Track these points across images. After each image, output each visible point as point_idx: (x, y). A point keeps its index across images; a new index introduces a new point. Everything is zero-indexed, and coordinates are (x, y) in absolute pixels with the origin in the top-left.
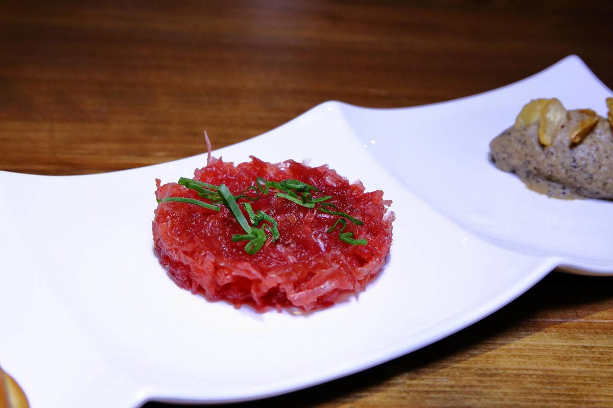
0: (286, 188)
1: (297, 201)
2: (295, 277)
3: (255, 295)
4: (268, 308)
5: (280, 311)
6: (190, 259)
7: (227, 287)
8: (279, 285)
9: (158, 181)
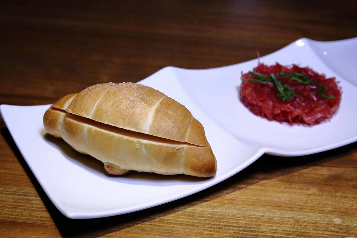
0: (295, 76)
1: (300, 81)
2: (306, 111)
3: (290, 118)
4: (294, 124)
5: (299, 125)
6: (261, 103)
7: (278, 115)
8: (300, 114)
9: (242, 72)
